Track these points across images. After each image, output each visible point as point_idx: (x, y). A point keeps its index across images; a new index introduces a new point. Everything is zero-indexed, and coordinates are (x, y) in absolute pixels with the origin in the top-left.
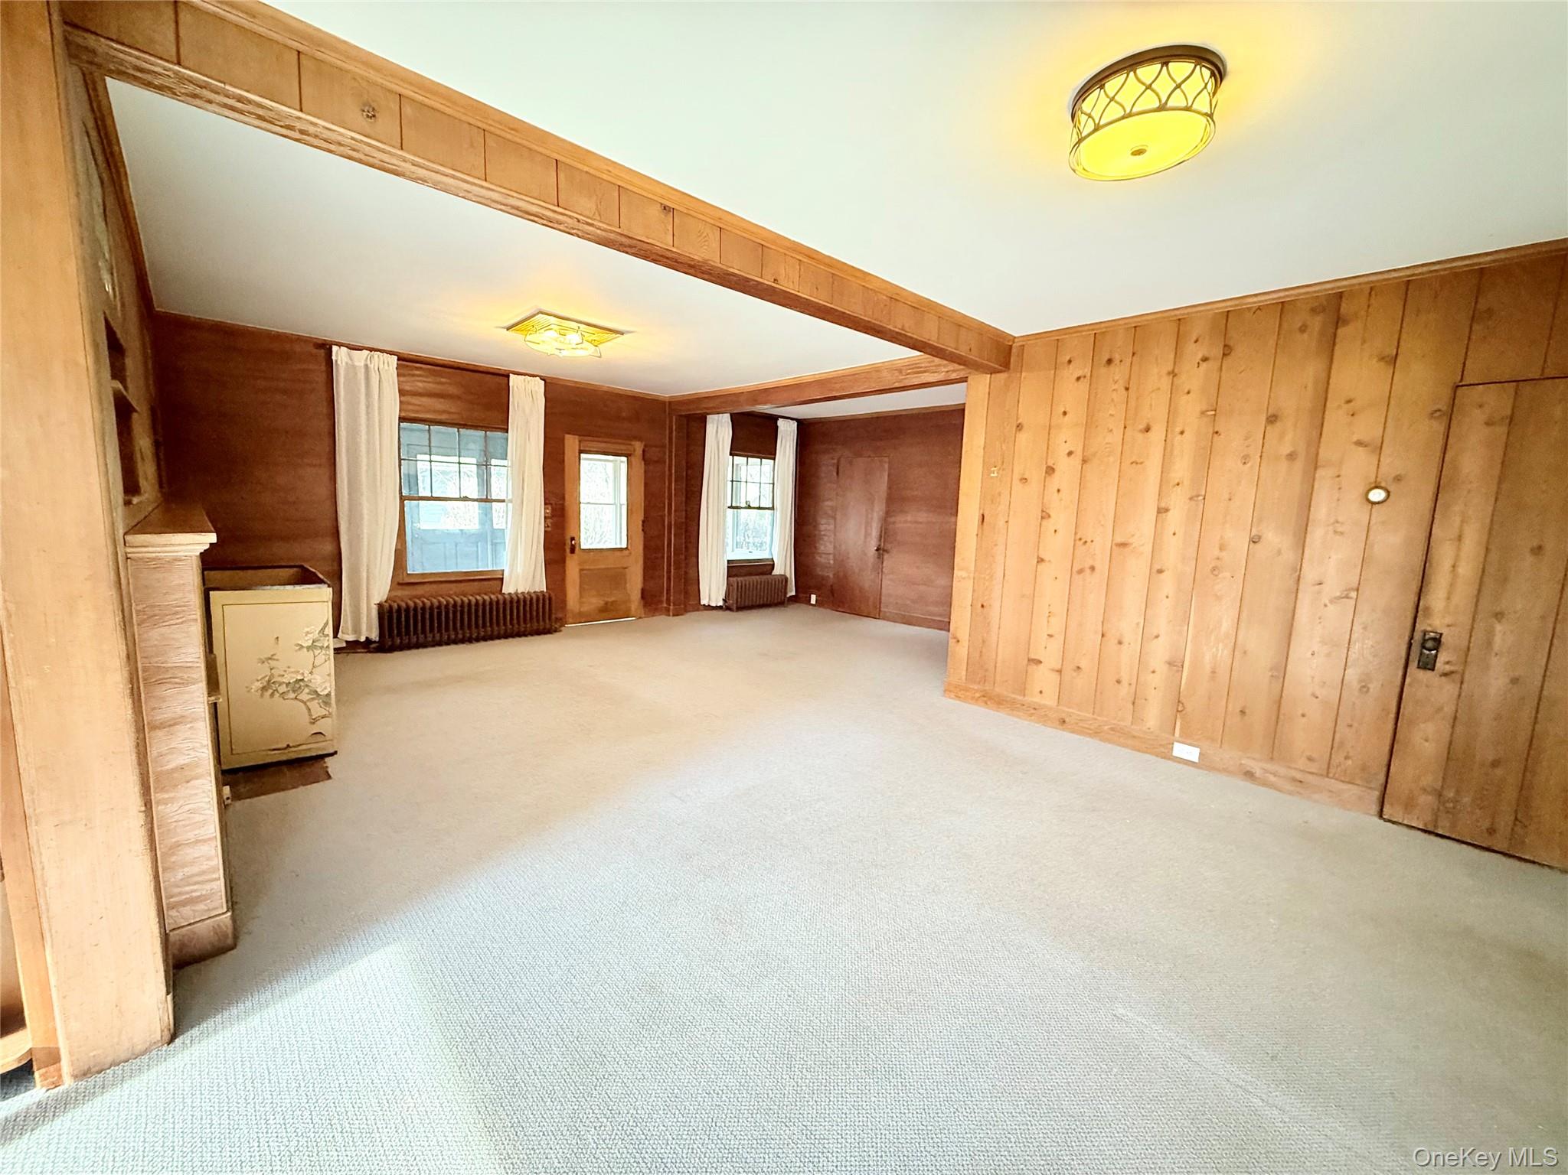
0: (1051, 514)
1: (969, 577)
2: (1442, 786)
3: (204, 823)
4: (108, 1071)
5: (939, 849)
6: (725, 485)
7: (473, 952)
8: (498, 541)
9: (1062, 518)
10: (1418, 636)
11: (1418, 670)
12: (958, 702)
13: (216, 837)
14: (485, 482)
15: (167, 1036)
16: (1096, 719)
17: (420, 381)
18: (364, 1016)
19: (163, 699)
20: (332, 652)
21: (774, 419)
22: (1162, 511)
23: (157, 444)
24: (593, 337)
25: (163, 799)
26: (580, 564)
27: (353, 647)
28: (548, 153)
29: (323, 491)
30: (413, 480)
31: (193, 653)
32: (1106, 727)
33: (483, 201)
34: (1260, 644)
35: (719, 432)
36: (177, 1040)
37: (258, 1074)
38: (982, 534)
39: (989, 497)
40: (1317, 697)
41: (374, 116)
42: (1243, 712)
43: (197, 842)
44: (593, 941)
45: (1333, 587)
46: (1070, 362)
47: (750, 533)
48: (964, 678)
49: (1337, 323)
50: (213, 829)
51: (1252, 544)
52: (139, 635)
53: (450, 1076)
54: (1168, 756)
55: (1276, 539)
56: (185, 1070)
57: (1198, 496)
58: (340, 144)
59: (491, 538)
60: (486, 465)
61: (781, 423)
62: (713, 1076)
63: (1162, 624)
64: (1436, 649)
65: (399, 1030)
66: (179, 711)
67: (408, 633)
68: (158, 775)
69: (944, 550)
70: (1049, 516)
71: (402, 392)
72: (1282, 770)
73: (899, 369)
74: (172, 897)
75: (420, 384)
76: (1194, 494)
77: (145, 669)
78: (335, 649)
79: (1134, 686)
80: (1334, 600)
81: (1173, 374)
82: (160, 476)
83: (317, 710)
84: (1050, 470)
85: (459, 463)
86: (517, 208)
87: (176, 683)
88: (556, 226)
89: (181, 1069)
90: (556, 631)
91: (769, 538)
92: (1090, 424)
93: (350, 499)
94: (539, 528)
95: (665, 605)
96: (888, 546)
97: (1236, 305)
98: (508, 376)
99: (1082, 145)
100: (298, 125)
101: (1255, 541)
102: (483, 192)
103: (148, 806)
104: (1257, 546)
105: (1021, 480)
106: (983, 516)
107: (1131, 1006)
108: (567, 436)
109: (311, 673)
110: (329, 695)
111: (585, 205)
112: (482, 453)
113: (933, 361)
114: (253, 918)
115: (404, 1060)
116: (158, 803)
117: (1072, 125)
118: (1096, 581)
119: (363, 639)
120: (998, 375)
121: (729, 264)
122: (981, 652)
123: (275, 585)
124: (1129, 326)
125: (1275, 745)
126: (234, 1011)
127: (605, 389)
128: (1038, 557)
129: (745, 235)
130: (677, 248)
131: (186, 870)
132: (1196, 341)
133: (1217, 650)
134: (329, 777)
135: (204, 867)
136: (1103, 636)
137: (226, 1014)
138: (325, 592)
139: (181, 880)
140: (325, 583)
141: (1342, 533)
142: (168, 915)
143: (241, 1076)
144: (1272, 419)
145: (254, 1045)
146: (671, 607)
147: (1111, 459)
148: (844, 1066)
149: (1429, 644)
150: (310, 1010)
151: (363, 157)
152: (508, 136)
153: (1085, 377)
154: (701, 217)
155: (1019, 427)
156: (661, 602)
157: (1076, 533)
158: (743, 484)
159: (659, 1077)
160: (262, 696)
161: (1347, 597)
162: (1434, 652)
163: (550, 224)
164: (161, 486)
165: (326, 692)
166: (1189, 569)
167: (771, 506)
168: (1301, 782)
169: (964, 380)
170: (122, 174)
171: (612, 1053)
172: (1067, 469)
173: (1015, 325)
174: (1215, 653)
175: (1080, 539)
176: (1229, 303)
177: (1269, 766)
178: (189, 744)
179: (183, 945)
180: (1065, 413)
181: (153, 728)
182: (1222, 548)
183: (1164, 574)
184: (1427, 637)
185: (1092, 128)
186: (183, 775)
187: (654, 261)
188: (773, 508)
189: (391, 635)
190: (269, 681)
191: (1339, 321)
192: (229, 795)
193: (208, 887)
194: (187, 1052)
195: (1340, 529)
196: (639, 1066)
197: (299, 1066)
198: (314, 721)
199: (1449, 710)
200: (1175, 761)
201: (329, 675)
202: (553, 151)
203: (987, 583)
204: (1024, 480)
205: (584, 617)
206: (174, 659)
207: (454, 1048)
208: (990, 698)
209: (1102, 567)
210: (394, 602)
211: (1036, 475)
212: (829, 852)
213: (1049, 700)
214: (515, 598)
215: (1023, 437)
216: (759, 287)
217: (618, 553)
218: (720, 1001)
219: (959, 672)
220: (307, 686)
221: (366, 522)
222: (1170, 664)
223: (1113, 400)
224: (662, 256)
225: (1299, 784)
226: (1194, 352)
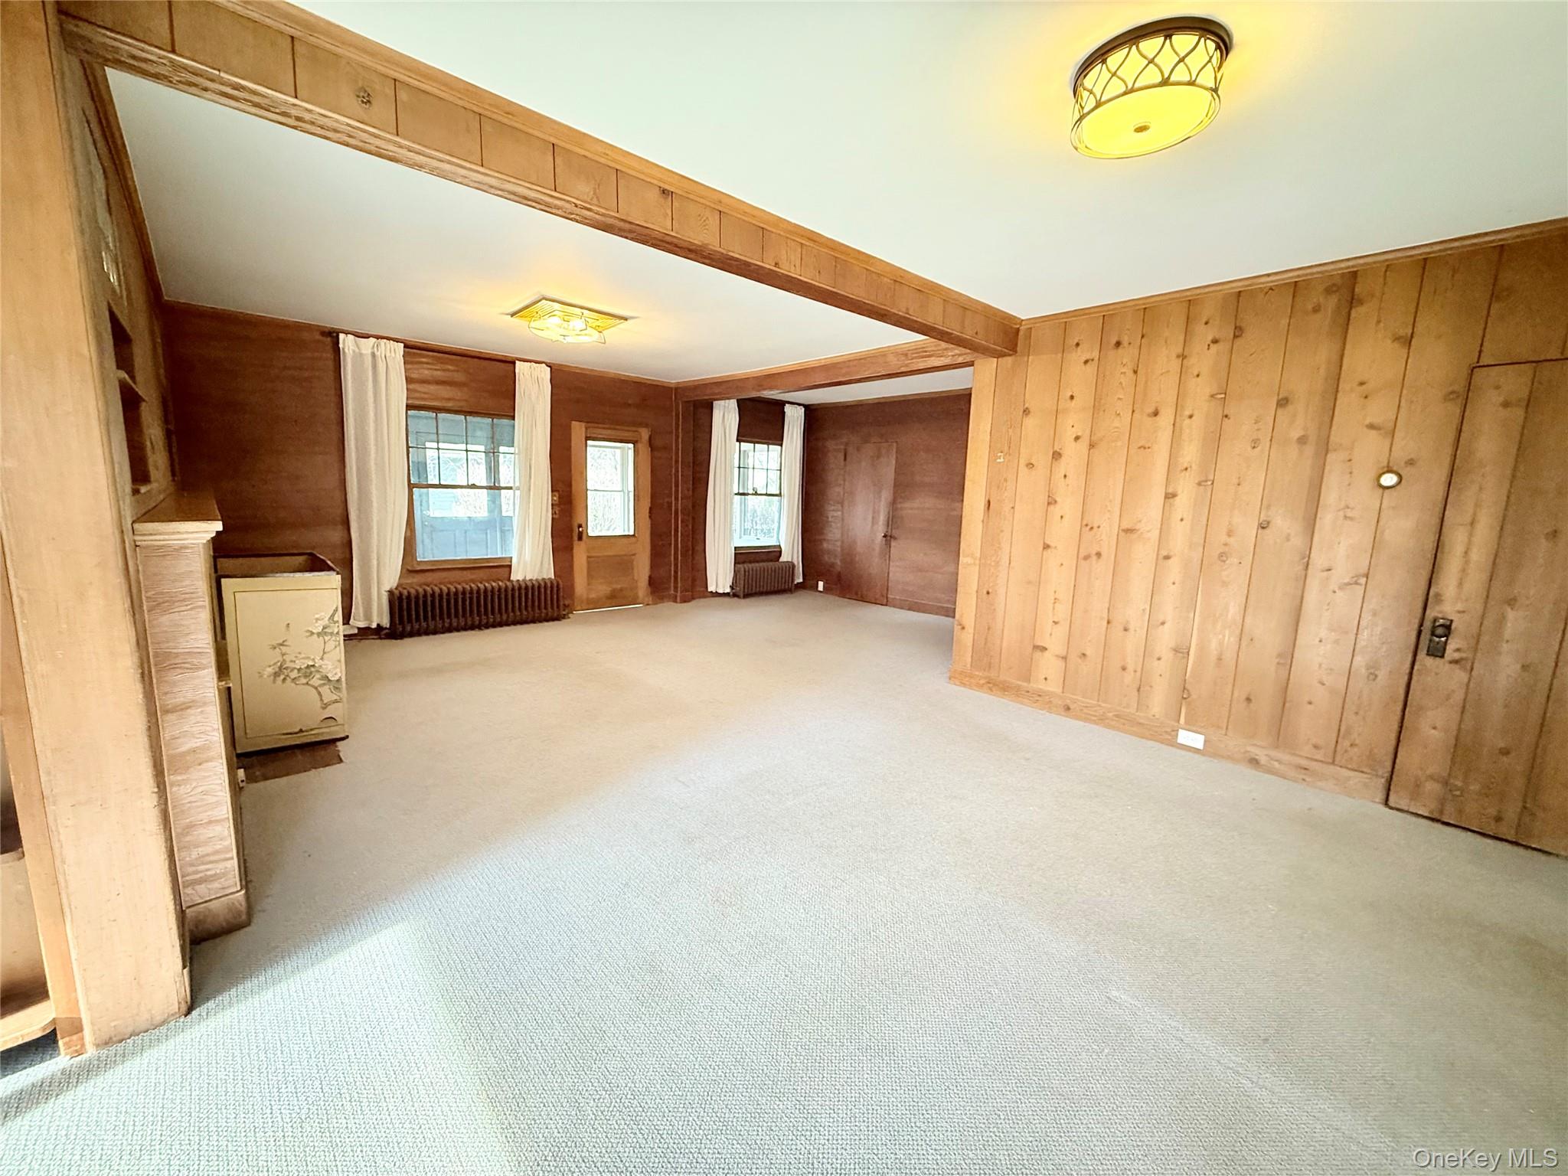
0: (1057, 499)
1: (975, 564)
2: (1449, 775)
3: (218, 804)
4: (128, 1041)
5: (939, 834)
6: (732, 473)
7: (479, 930)
8: (506, 528)
9: (1068, 505)
10: (1428, 624)
11: (1428, 658)
12: (962, 689)
13: (228, 818)
14: (493, 469)
15: (184, 1008)
16: (1100, 706)
17: (428, 369)
18: (372, 991)
19: (174, 684)
20: (342, 638)
21: (780, 405)
22: (1170, 496)
23: (168, 434)
24: (598, 323)
25: (178, 781)
26: (588, 551)
27: (365, 633)
28: (546, 137)
29: (332, 480)
30: (422, 467)
31: (202, 638)
32: (1111, 715)
33: (481, 186)
34: (1267, 631)
35: (726, 417)
36: (193, 1012)
37: (271, 1045)
38: (988, 522)
39: (996, 482)
40: (1323, 684)
41: (369, 101)
42: (1248, 700)
43: (210, 822)
44: (595, 921)
45: (1342, 572)
46: (1078, 345)
47: (757, 519)
48: (969, 666)
49: (1352, 303)
50: (225, 810)
51: (1260, 531)
52: (149, 621)
53: (454, 1049)
54: (1173, 743)
55: (1285, 524)
56: (202, 1041)
57: (1206, 481)
58: (335, 131)
59: (499, 524)
60: (494, 453)
61: (788, 408)
62: (709, 1052)
63: (1168, 609)
64: (1447, 636)
65: (406, 1005)
66: (190, 696)
67: (418, 619)
68: (172, 758)
69: (949, 535)
70: (1056, 502)
71: (409, 380)
72: (1286, 757)
73: (904, 353)
74: (188, 875)
75: (426, 372)
76: (1204, 479)
77: (156, 655)
78: (345, 636)
79: (1138, 674)
80: (1343, 586)
81: (1183, 357)
82: (172, 465)
83: (328, 695)
84: (1057, 455)
85: (467, 451)
86: (514, 194)
87: (185, 668)
88: (554, 211)
89: (198, 1039)
90: (564, 617)
91: (776, 524)
92: (1097, 407)
93: (360, 488)
94: (547, 515)
95: (672, 592)
96: (895, 533)
97: (1250, 285)
98: (514, 363)
99: (1084, 121)
100: (294, 112)
101: (1263, 526)
102: (480, 178)
103: (162, 787)
104: (1266, 531)
105: (1027, 465)
106: (989, 502)
107: (1124, 989)
108: (574, 423)
109: (322, 659)
110: (338, 681)
111: (583, 189)
112: (490, 440)
113: (939, 345)
114: (268, 896)
115: (410, 1034)
116: (172, 785)
117: (1074, 101)
118: (1102, 569)
119: (374, 626)
120: (1005, 358)
121: (731, 249)
122: (986, 639)
123: (285, 572)
124: (1137, 308)
125: (1280, 731)
126: (248, 984)
127: (613, 376)
128: (1044, 543)
129: (746, 219)
130: (677, 233)
131: (200, 849)
132: (1206, 323)
133: (1224, 636)
134: (341, 761)
135: (218, 847)
136: (1108, 622)
137: (241, 988)
138: (334, 580)
139: (196, 859)
140: (334, 570)
141: (1351, 519)
142: (184, 893)
143: (255, 1047)
144: (1283, 402)
145: (267, 1018)
146: (679, 594)
147: (1119, 444)
148: (838, 1044)
149: (1440, 631)
150: (320, 985)
151: (361, 144)
152: (505, 121)
153: (1093, 360)
154: (701, 200)
155: (1026, 412)
156: (668, 589)
157: (1082, 519)
158: (751, 470)
159: (657, 1052)
160: (274, 681)
161: (1356, 583)
162: (1443, 639)
163: (547, 209)
164: (173, 474)
165: (337, 678)
166: (1196, 556)
167: (778, 492)
168: (1306, 769)
169: (971, 364)
170: (126, 165)
171: (612, 1029)
172: (1074, 454)
173: (1022, 307)
174: (1222, 639)
175: (1087, 525)
176: (1240, 284)
177: (1274, 753)
178: (201, 728)
179: (198, 922)
180: (1072, 397)
181: (167, 712)
182: (1230, 534)
183: (1172, 559)
184: (1437, 624)
185: (1094, 104)
186: (196, 757)
187: (654, 246)
188: (780, 495)
189: (401, 622)
190: (281, 666)
191: (1352, 301)
192: (244, 779)
193: (221, 865)
194: (203, 1024)
195: (1349, 514)
196: (638, 1041)
197: (310, 1039)
198: (325, 706)
199: (1459, 696)
200: (1178, 748)
201: (339, 661)
202: (550, 135)
203: (992, 570)
204: (1030, 465)
205: (593, 604)
206: (185, 645)
207: (459, 1023)
208: (994, 685)
209: (1108, 552)
210: (405, 589)
211: (1042, 460)
212: (830, 836)
213: (1054, 687)
214: (523, 586)
215: (1029, 422)
216: (761, 272)
217: (625, 540)
218: (719, 980)
219: (965, 657)
220: (318, 671)
221: (375, 510)
222: (1176, 650)
223: (1121, 383)
224: (662, 241)
225: (1303, 771)
226: (1204, 334)
